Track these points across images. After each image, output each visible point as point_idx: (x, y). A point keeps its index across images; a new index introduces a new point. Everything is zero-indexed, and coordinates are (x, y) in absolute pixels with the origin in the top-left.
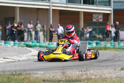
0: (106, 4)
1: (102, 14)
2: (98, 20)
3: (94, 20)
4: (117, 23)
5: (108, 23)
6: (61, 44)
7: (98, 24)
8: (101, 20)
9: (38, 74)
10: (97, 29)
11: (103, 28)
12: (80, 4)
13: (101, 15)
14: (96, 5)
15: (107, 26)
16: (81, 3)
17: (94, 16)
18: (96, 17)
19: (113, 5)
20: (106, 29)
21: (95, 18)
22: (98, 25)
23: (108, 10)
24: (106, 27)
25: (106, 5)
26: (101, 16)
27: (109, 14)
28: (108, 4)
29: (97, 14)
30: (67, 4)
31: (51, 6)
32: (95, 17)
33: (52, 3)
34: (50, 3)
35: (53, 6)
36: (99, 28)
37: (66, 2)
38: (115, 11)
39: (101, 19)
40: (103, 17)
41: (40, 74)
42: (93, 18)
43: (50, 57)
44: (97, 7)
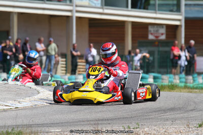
0: (172, 8)
1: (165, 26)
2: (157, 37)
3: (151, 37)
4: (192, 42)
5: (176, 42)
6: (93, 75)
7: (157, 43)
8: (163, 37)
10: (156, 53)
11: (166, 52)
12: (126, 9)
13: (163, 27)
14: (155, 10)
15: (173, 48)
16: (127, 7)
17: (151, 29)
18: (154, 31)
19: (185, 11)
20: (172, 52)
21: (152, 34)
22: (158, 46)
23: (176, 19)
24: (172, 50)
25: (172, 11)
26: (163, 31)
27: (176, 27)
28: (175, 8)
29: (156, 26)
30: (102, 8)
31: (74, 11)
32: (152, 32)
33: (76, 6)
34: (72, 6)
35: (77, 11)
36: (159, 51)
37: (102, 5)
38: (188, 21)
39: (162, 34)
40: (167, 31)
42: (149, 33)
43: (73, 97)
44: (156, 13)
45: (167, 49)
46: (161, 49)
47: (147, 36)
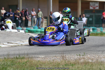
1: (98, 3)
2: (94, 8)
3: (91, 8)
7: (94, 11)
8: (97, 8)
9: (39, 57)
10: (94, 16)
11: (99, 16)
13: (97, 3)
17: (91, 4)
18: (93, 5)
21: (91, 6)
22: (95, 13)
26: (97, 5)
29: (93, 2)
32: (92, 5)
36: (95, 16)
39: (97, 6)
40: (99, 5)
41: (41, 57)
42: (90, 6)
45: (100, 14)
46: (97, 14)
47: (89, 8)
